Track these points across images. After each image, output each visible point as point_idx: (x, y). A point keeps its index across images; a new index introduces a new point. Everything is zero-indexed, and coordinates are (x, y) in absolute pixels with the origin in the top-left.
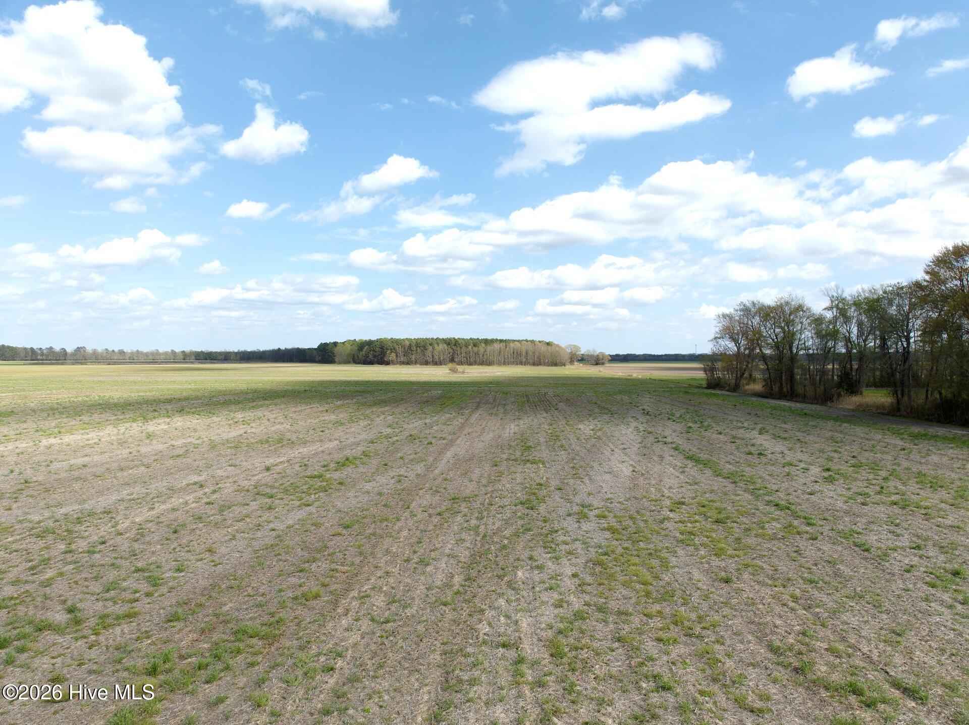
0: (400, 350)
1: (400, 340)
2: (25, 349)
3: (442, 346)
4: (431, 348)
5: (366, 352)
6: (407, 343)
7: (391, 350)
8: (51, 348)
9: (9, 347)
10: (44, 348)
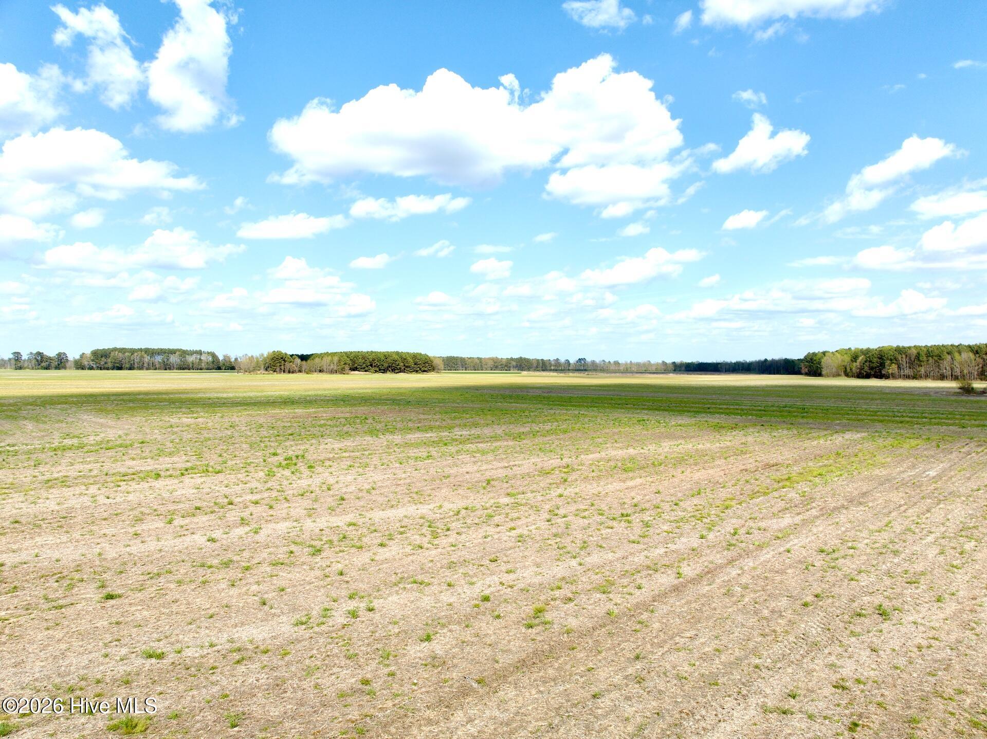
0: (903, 361)
1: (904, 348)
2: (538, 360)
3: (967, 356)
4: (949, 357)
5: (860, 362)
6: (914, 352)
7: (891, 360)
8: (558, 359)
9: (525, 359)
10: (552, 359)
